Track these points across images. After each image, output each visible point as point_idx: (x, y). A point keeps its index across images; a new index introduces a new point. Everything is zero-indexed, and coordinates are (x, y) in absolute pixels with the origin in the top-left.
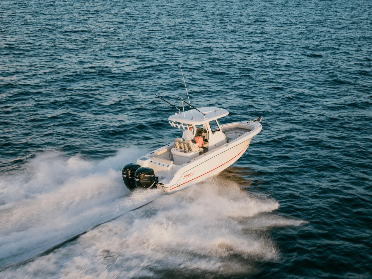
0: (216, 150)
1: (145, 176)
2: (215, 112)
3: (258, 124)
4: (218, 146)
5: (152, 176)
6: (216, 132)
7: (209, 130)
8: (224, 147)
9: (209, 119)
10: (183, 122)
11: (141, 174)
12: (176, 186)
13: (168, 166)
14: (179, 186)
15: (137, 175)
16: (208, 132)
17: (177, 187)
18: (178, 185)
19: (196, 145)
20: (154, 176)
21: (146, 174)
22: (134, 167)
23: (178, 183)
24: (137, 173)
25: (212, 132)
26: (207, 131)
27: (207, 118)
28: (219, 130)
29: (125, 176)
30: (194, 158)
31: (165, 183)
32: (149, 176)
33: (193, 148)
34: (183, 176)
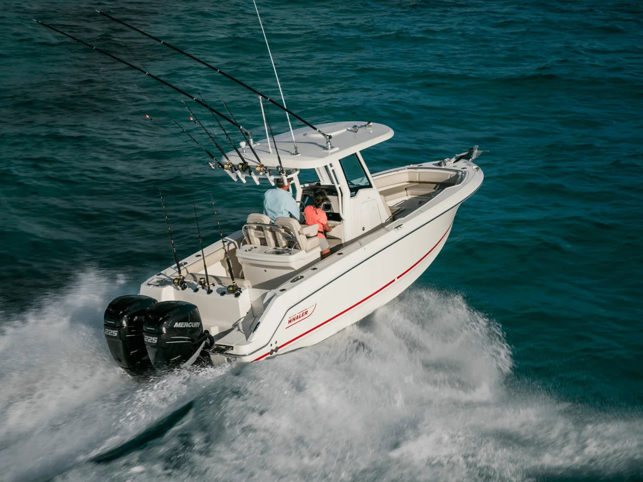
1: (177, 325)
5: (196, 325)
6: (361, 192)
7: (342, 184)
9: (342, 149)
11: (163, 321)
12: (268, 349)
14: (277, 349)
16: (338, 191)
17: (272, 352)
18: (274, 348)
20: (201, 325)
21: (177, 321)
23: (273, 342)
25: (352, 190)
26: (337, 187)
27: (337, 149)
28: (370, 186)
29: (115, 333)
31: (239, 345)
32: (187, 325)
33: (301, 239)
34: (287, 319)
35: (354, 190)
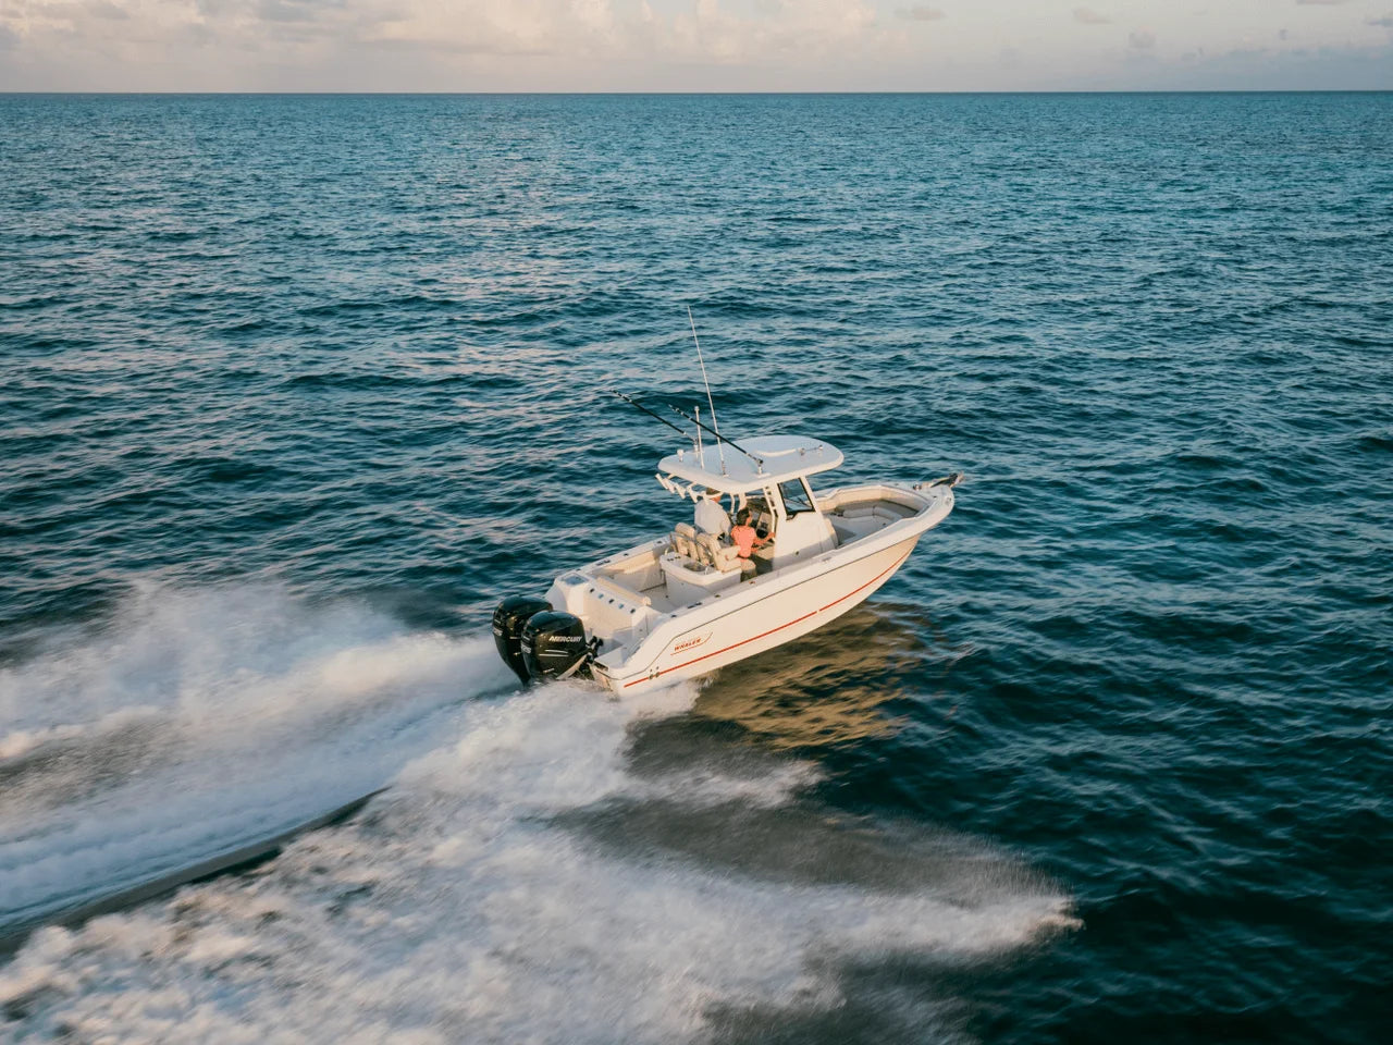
0: (792, 571)
1: (553, 638)
2: (802, 454)
3: (943, 494)
4: (801, 557)
5: (577, 639)
6: (800, 515)
7: (779, 506)
8: (816, 562)
10: (697, 479)
11: (539, 633)
12: (648, 674)
13: (633, 611)
14: (658, 675)
15: (527, 634)
16: (773, 513)
17: (651, 677)
18: (655, 674)
19: (733, 551)
20: (583, 640)
21: (555, 635)
22: (528, 607)
23: (654, 667)
24: (529, 628)
25: (788, 514)
26: (772, 509)
27: (768, 474)
28: (813, 510)
29: (500, 633)
30: (716, 591)
31: (613, 667)
32: (565, 639)
33: (719, 560)
34: (673, 645)
35: (791, 513)
